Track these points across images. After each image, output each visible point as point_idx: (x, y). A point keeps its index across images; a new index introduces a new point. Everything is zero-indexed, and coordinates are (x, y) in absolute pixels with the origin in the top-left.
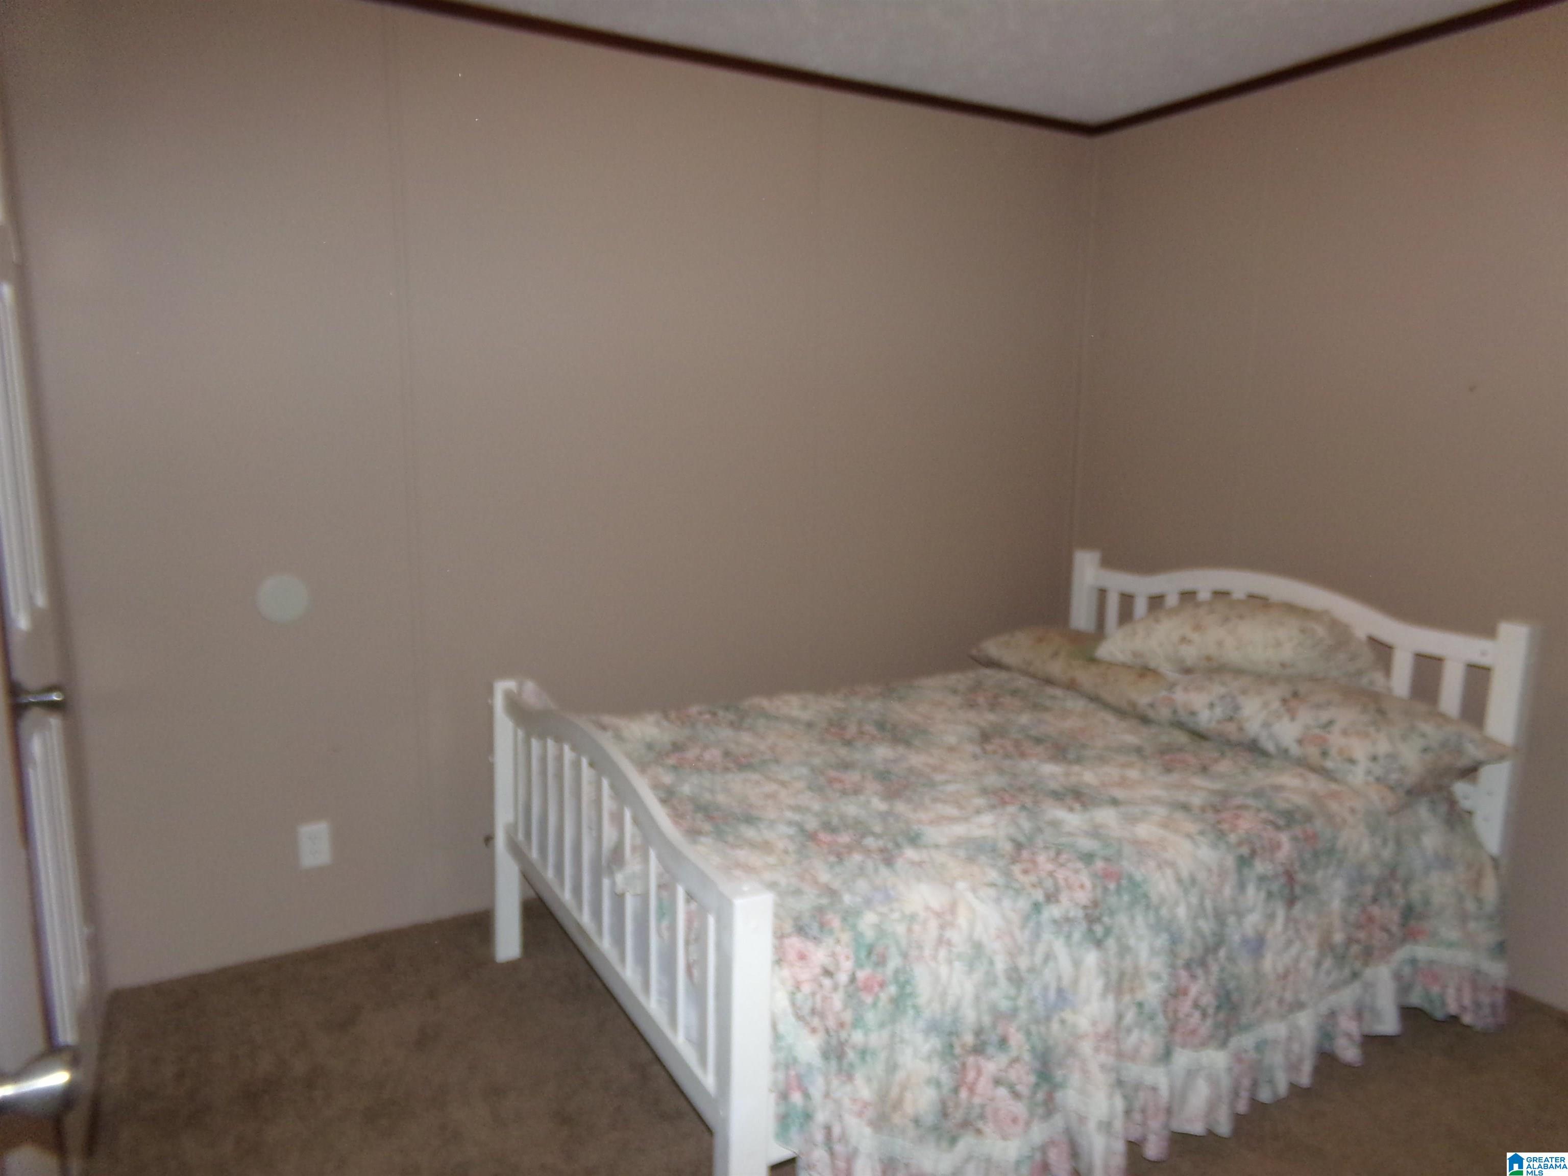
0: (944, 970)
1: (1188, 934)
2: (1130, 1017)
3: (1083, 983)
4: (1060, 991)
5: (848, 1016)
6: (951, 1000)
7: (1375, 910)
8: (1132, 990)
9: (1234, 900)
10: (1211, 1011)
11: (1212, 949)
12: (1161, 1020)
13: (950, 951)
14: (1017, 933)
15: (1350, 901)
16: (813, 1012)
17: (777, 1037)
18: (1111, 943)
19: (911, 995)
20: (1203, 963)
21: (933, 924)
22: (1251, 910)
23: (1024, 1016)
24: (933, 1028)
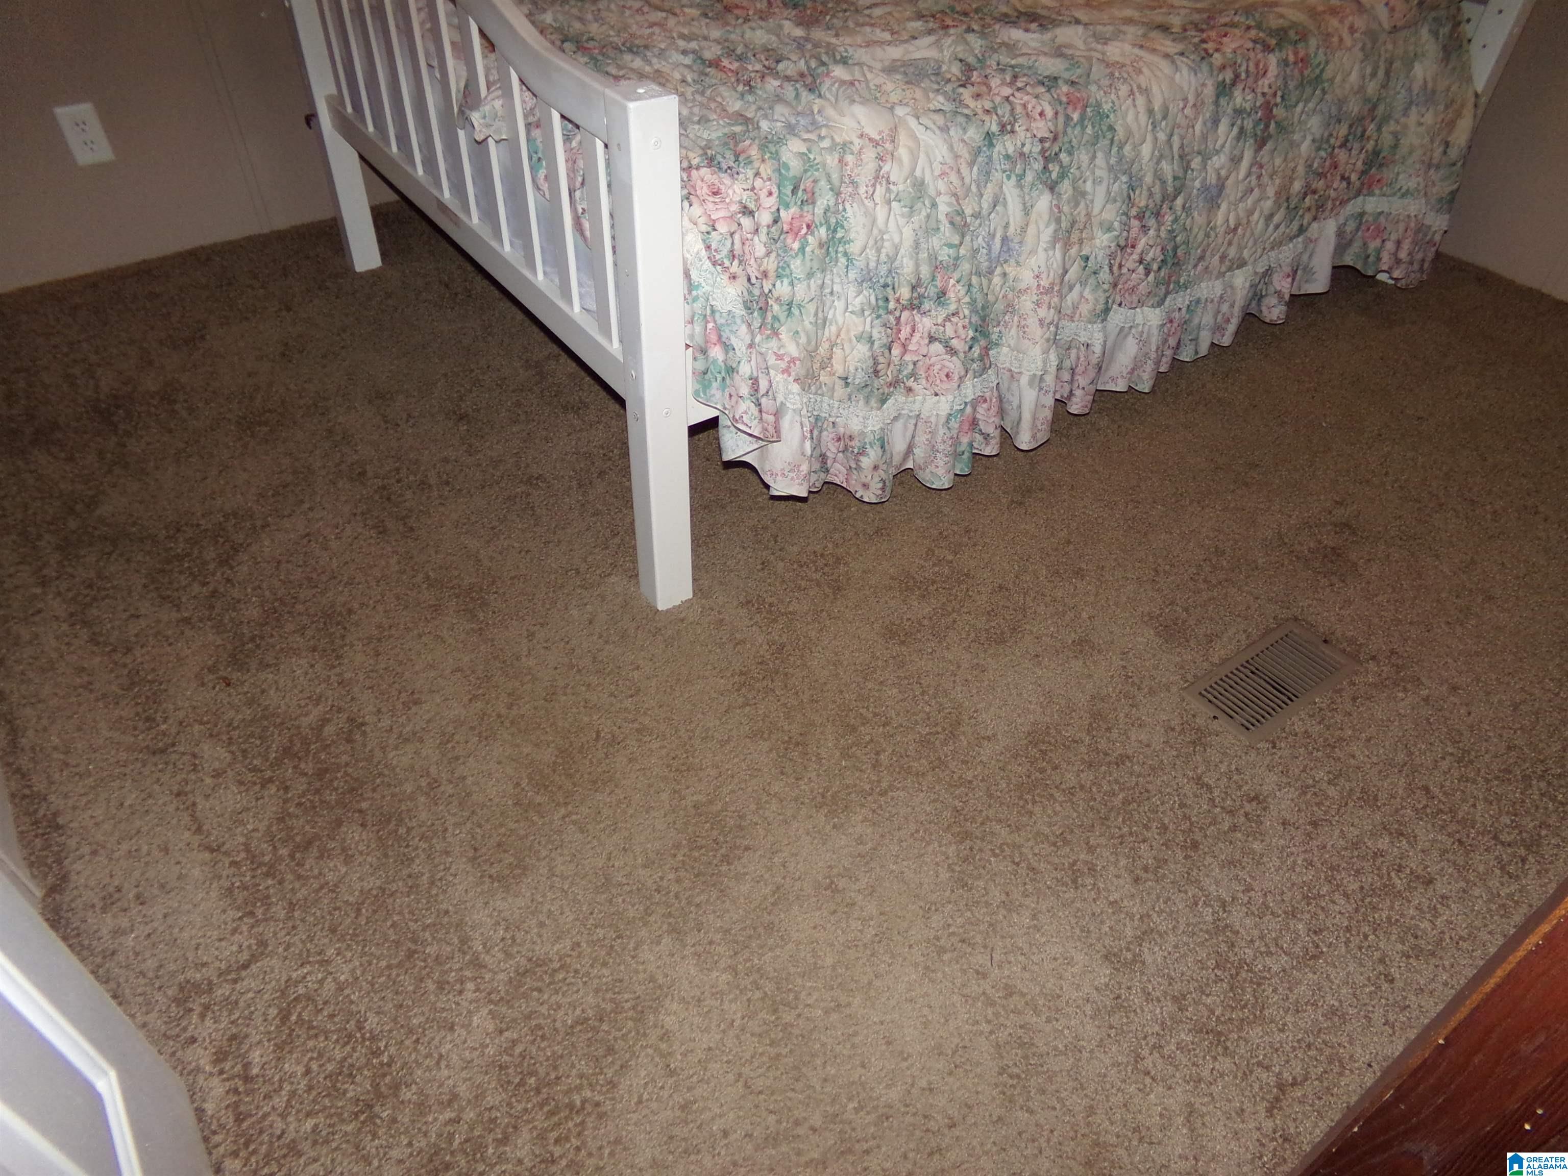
0: (881, 213)
1: (1148, 179)
2: (1074, 272)
3: (1032, 230)
4: (1005, 240)
5: (771, 264)
6: (887, 248)
7: (1342, 156)
8: (1081, 242)
9: (1204, 137)
10: (1155, 267)
11: (1168, 198)
12: (1105, 275)
13: (888, 190)
14: (965, 171)
15: (1319, 144)
16: (732, 256)
17: (691, 286)
18: (1066, 187)
19: (842, 241)
20: (1157, 214)
21: (870, 154)
22: (1217, 152)
23: (966, 267)
24: (867, 279)
